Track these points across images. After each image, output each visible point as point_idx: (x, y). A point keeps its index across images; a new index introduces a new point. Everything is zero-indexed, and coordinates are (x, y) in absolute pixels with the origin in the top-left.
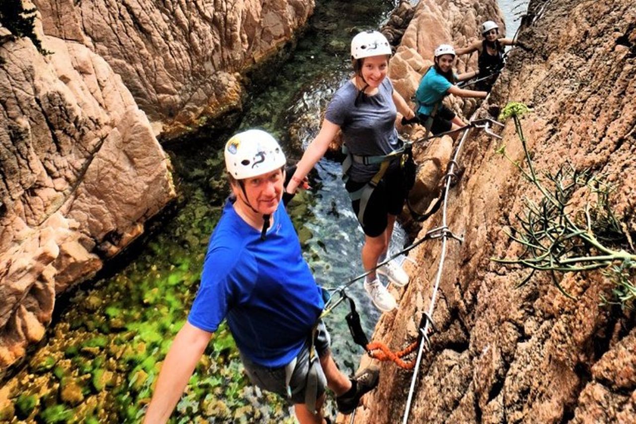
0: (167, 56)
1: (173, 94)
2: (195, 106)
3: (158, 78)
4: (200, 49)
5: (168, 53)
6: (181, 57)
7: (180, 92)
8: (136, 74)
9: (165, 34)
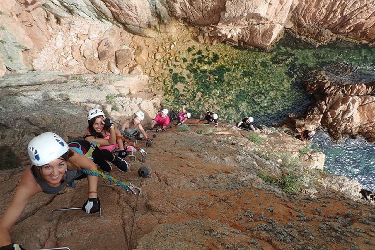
0: (317, 11)
1: (306, 22)
2: (306, 32)
3: (307, 14)
4: (329, 19)
5: (318, 11)
6: (320, 16)
7: (308, 24)
8: (303, 7)
9: (325, 5)
